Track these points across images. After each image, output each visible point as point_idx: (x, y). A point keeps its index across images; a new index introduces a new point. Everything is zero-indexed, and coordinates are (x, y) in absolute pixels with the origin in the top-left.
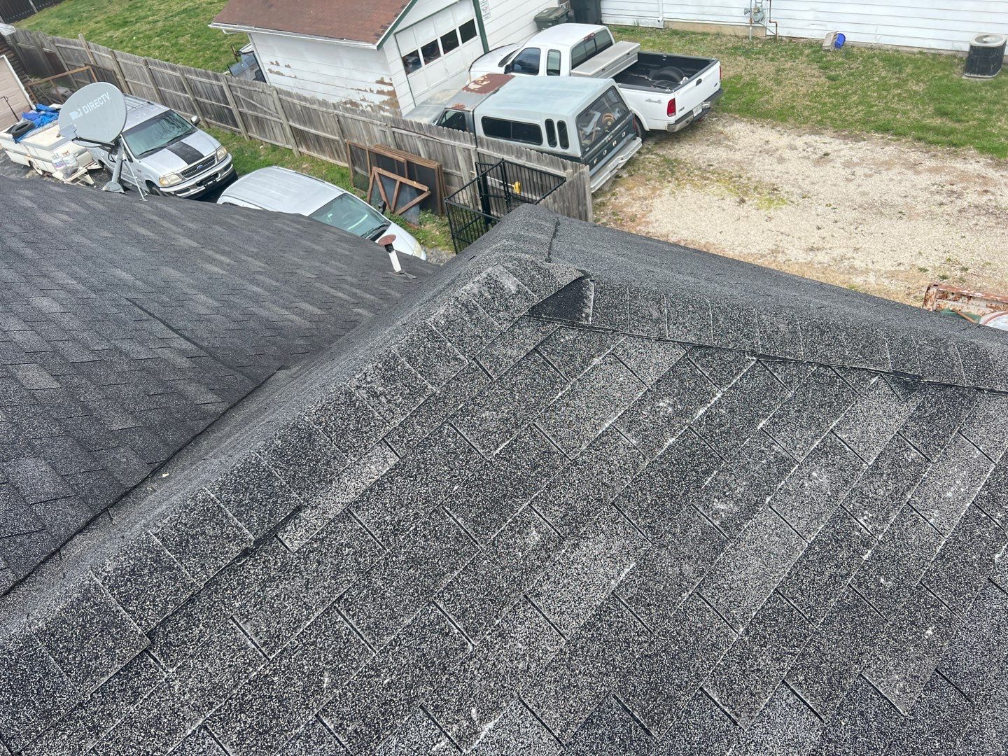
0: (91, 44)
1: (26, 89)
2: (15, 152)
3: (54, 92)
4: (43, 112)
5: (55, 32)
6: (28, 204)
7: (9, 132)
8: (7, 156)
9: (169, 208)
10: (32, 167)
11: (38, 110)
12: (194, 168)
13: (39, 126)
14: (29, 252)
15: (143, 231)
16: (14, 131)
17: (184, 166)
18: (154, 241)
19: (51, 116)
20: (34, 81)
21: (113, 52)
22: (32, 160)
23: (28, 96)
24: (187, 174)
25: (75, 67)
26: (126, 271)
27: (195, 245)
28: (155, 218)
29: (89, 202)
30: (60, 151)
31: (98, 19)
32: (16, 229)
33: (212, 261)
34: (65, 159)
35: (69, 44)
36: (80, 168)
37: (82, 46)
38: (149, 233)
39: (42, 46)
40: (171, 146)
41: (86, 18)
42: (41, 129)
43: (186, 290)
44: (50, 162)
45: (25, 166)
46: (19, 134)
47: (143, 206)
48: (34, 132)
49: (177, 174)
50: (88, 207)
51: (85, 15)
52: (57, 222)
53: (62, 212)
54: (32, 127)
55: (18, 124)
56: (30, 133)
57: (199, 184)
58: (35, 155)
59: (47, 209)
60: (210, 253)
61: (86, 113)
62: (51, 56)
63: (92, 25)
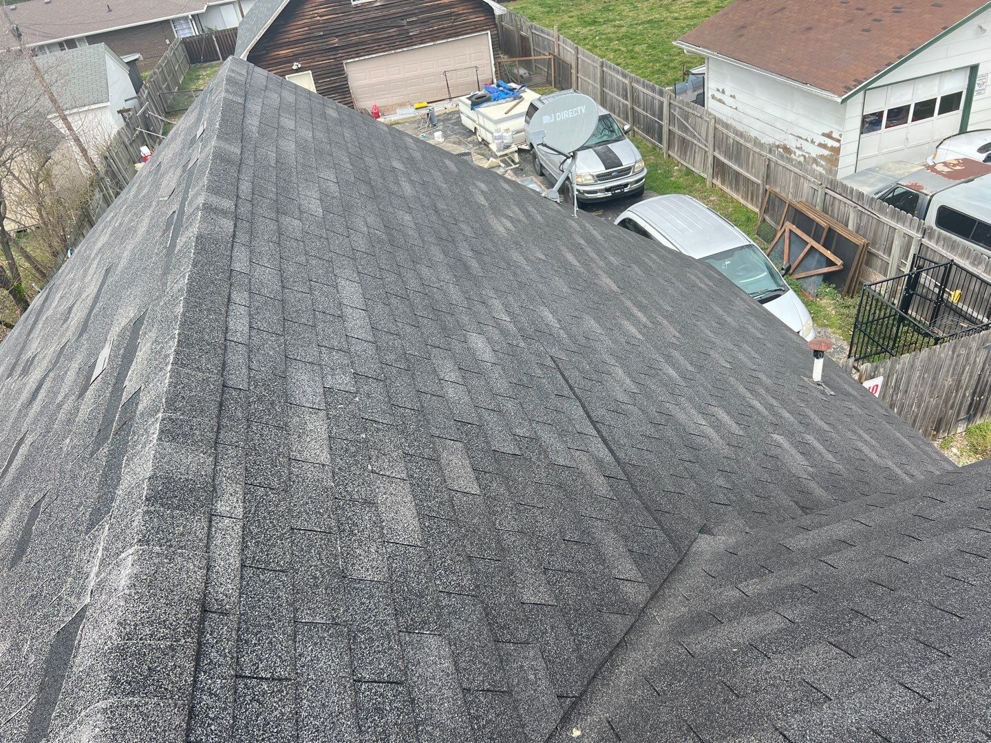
0: (561, 37)
1: (495, 64)
2: (468, 117)
3: (516, 71)
4: (501, 88)
5: (533, 18)
6: (482, 201)
7: (469, 98)
8: (460, 117)
9: (595, 232)
10: (475, 133)
11: (499, 86)
12: (610, 174)
13: (495, 100)
15: (570, 257)
16: (473, 99)
17: (601, 169)
18: (579, 274)
19: (507, 94)
20: (504, 58)
21: (577, 48)
22: (478, 127)
23: (494, 70)
24: (601, 177)
25: (540, 54)
26: (553, 312)
27: (615, 288)
28: (582, 242)
29: (531, 209)
30: (503, 126)
31: (573, 14)
32: (468, 232)
33: (630, 316)
34: (505, 134)
35: (542, 31)
36: (513, 146)
37: (553, 37)
38: (575, 263)
39: (521, 29)
41: (563, 11)
42: (495, 103)
43: (606, 357)
44: (492, 133)
45: (470, 131)
46: (477, 102)
47: (573, 223)
48: (489, 104)
49: (593, 176)
50: (528, 215)
51: (563, 8)
52: (502, 229)
53: (508, 217)
54: (488, 100)
55: (480, 93)
56: (485, 104)
57: (607, 190)
58: (482, 124)
59: (497, 211)
60: (629, 303)
62: (524, 39)
63: (566, 18)
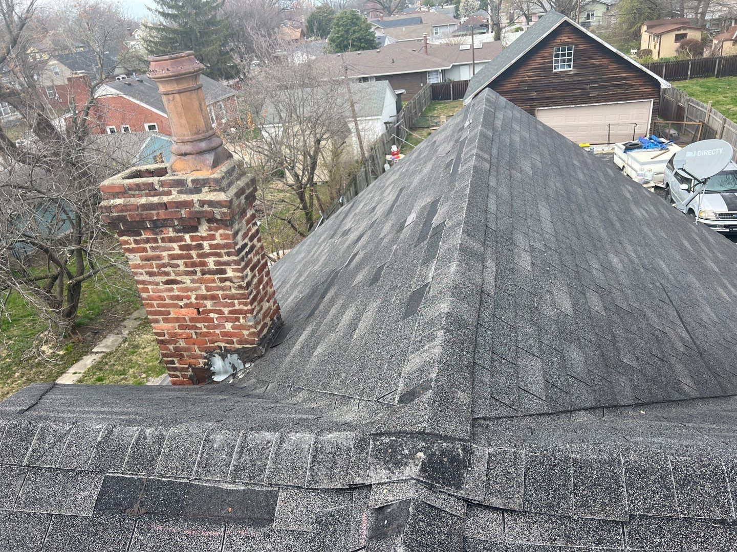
0: (713, 110)
1: (651, 124)
2: (620, 158)
3: (667, 131)
4: (652, 141)
5: (692, 95)
6: (628, 196)
7: (624, 145)
8: (613, 157)
9: (709, 237)
10: (622, 170)
11: (650, 139)
12: (732, 215)
13: (645, 148)
14: (618, 225)
15: (686, 244)
16: (628, 145)
17: (725, 210)
18: (691, 254)
19: (656, 145)
20: (660, 121)
21: (725, 120)
22: (626, 166)
23: (649, 127)
24: (722, 216)
25: (691, 120)
26: (668, 265)
27: (717, 270)
28: (697, 238)
29: (662, 210)
30: (647, 167)
31: (728, 95)
32: (616, 208)
33: (725, 287)
34: (647, 173)
35: (699, 105)
36: (652, 182)
37: (706, 109)
38: (689, 247)
39: (680, 101)
40: (724, 194)
41: (719, 92)
42: (645, 150)
43: (700, 299)
44: (636, 172)
45: (619, 168)
46: (629, 148)
47: (693, 227)
48: (639, 150)
49: (715, 214)
50: (659, 212)
51: (719, 90)
52: (639, 214)
53: (644, 209)
54: (640, 147)
55: (633, 142)
56: (636, 150)
57: (726, 227)
58: (630, 163)
59: (637, 204)
60: (725, 281)
61: (698, 155)
62: (680, 109)
63: (721, 98)
